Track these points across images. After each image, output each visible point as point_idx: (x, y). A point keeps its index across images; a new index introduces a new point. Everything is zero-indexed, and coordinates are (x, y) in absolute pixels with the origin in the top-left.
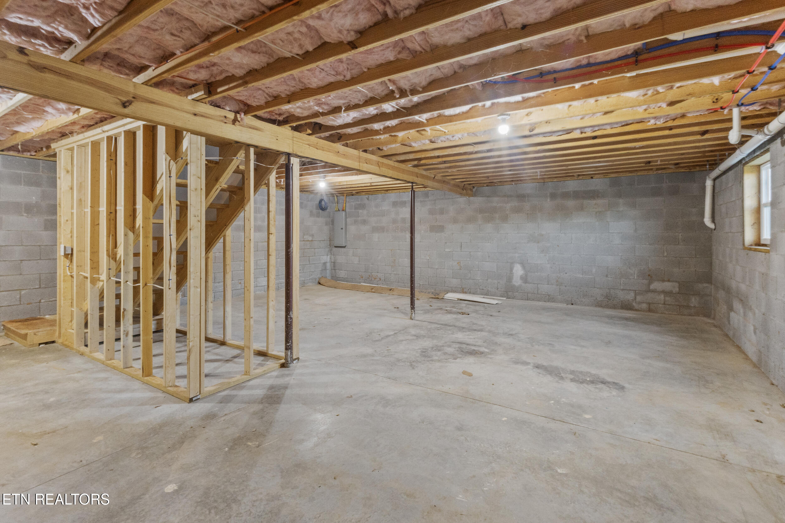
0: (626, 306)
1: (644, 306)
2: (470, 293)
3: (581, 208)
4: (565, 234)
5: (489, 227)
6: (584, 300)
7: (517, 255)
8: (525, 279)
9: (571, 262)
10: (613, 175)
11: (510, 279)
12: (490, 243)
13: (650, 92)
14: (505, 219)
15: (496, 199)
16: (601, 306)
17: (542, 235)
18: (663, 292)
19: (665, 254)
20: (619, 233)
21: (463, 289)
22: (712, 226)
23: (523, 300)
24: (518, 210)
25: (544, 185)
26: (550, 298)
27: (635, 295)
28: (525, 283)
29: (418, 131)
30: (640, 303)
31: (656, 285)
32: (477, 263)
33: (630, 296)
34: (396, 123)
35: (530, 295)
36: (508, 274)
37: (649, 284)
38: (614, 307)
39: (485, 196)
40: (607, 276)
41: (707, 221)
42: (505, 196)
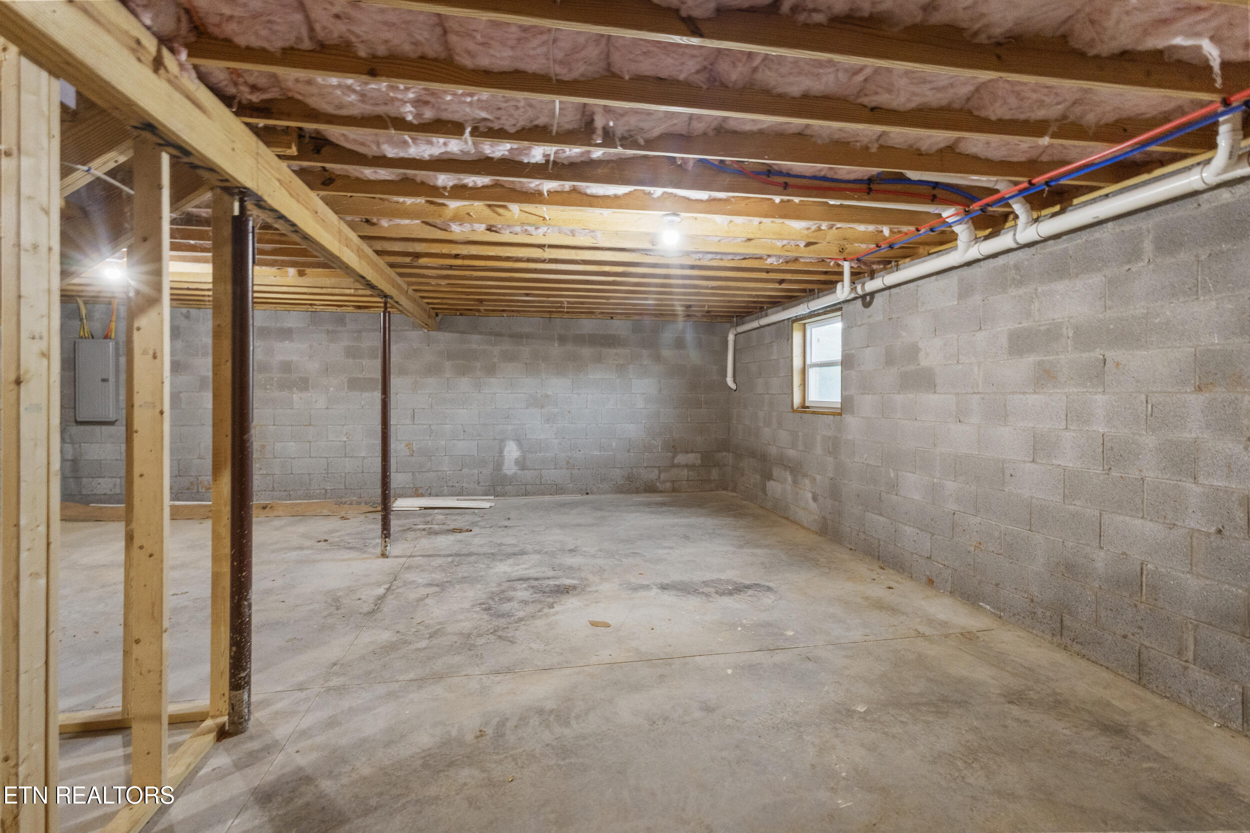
0: (650, 489)
1: (668, 485)
2: (430, 495)
3: (599, 359)
4: (578, 394)
5: (464, 383)
6: (601, 486)
7: (510, 427)
8: (522, 464)
9: (586, 435)
10: (636, 317)
11: (499, 465)
12: (467, 409)
13: (814, 228)
14: (491, 370)
15: (476, 337)
16: (622, 492)
17: (548, 396)
18: (687, 466)
19: (689, 420)
20: (643, 394)
21: (417, 489)
22: (733, 386)
23: (519, 496)
24: (509, 357)
25: (550, 321)
26: (558, 489)
27: (660, 473)
28: (523, 470)
29: (489, 206)
30: (665, 482)
31: (681, 459)
32: (443, 443)
33: (653, 475)
34: (485, 184)
35: (529, 487)
36: (496, 458)
37: (673, 458)
38: (637, 491)
39: (458, 332)
40: (629, 451)
41: (730, 380)
42: (490, 334)
